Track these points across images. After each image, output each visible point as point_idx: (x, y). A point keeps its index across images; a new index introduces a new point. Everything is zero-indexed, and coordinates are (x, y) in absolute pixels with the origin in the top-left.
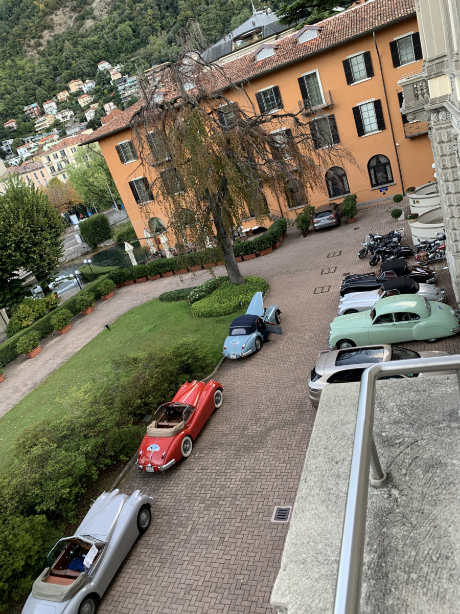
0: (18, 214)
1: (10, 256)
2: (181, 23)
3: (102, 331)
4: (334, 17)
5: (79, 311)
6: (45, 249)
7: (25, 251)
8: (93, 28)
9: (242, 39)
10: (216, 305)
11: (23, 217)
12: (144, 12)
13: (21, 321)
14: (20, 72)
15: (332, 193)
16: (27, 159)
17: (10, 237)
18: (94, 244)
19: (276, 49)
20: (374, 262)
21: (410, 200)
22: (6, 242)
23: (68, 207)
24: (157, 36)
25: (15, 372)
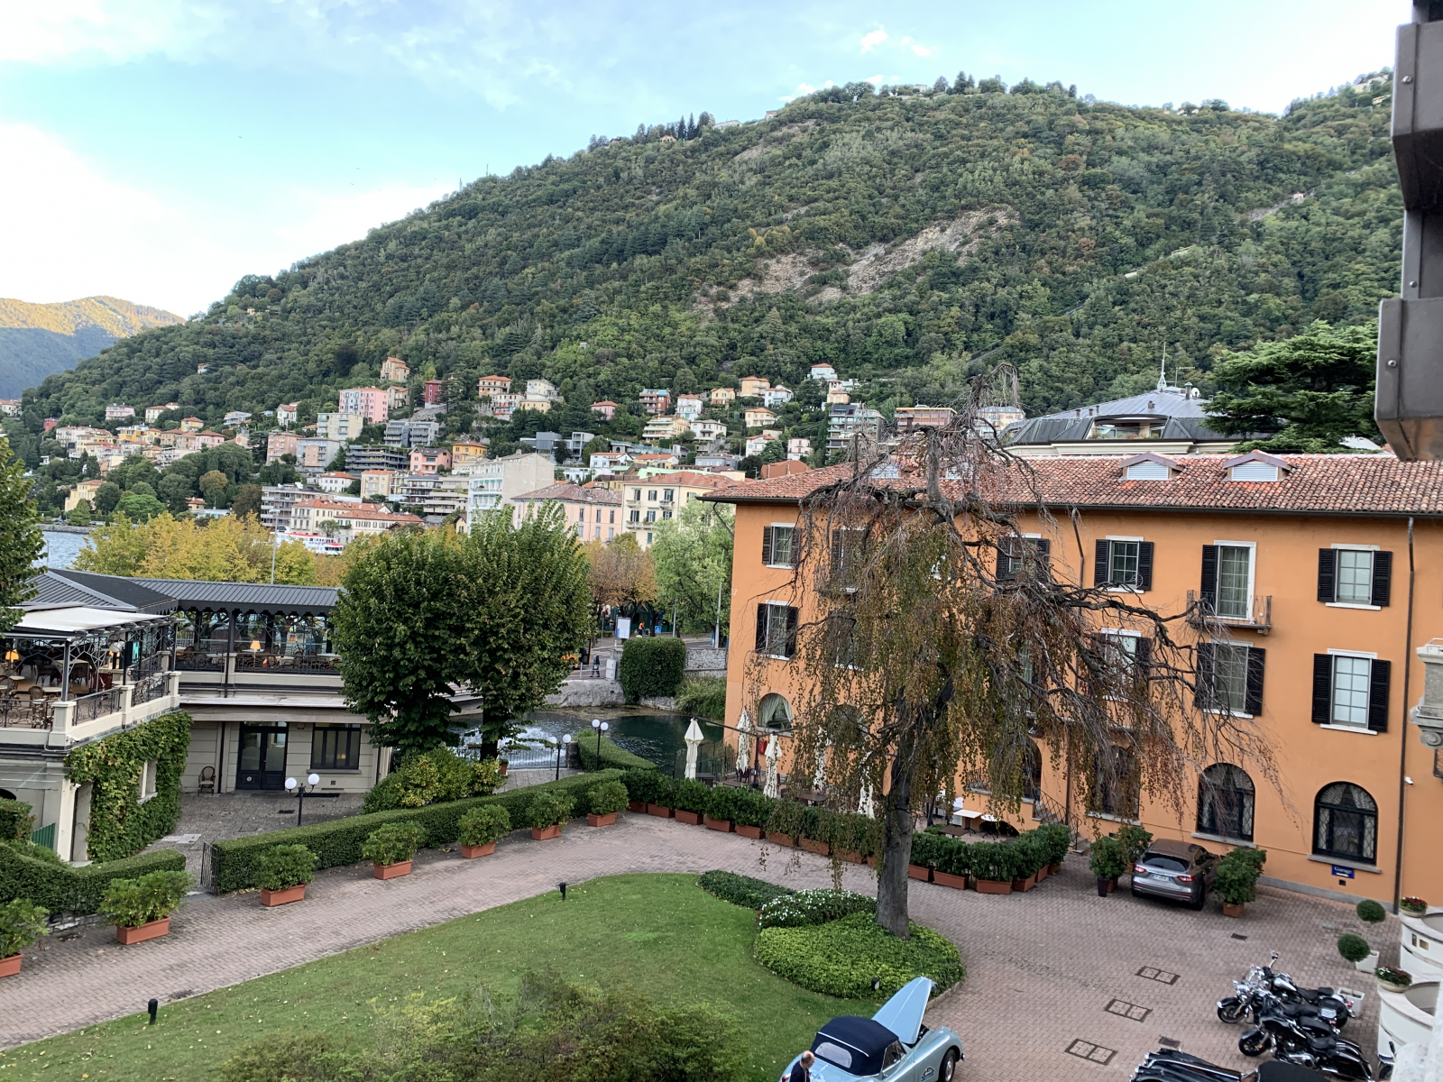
0: (517, 578)
1: (460, 649)
2: (1010, 350)
3: (548, 894)
4: (1328, 456)
5: (527, 824)
6: (531, 665)
7: (492, 653)
8: (835, 304)
9: (1116, 425)
10: (817, 959)
11: (524, 588)
12: (943, 307)
13: (407, 789)
14: (667, 330)
15: (1205, 820)
16: (599, 479)
17: (479, 614)
18: (636, 693)
19: (1176, 472)
20: (1252, 1045)
21: (1404, 928)
22: (468, 621)
23: (625, 599)
24: (951, 358)
25: (334, 892)
